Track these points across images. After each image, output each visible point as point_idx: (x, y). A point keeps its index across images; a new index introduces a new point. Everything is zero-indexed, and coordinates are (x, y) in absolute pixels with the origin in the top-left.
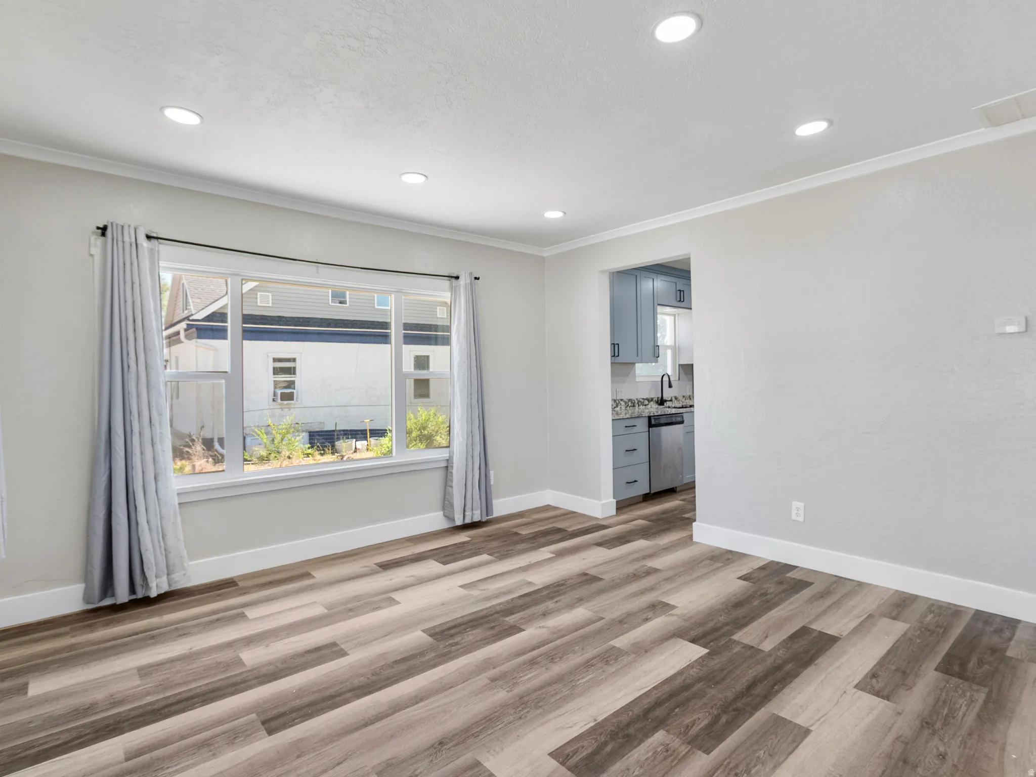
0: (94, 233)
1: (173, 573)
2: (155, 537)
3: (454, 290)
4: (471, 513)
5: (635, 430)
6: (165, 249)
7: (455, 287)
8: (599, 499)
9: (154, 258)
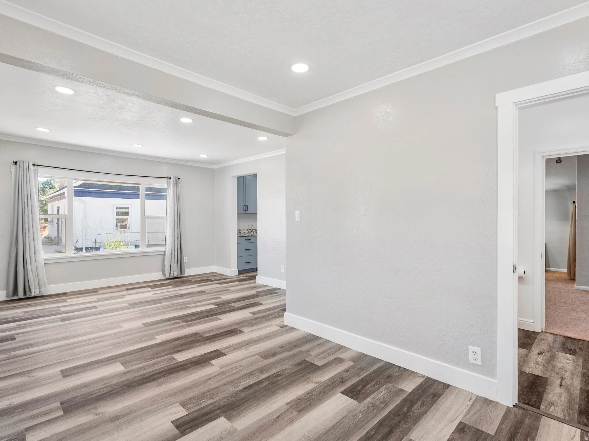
0: (12, 164)
1: (41, 288)
2: (34, 274)
3: (168, 183)
4: (173, 273)
5: (250, 241)
6: (40, 169)
7: (169, 182)
8: (230, 269)
9: (35, 172)
